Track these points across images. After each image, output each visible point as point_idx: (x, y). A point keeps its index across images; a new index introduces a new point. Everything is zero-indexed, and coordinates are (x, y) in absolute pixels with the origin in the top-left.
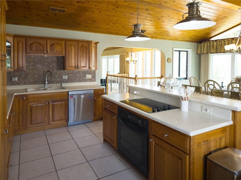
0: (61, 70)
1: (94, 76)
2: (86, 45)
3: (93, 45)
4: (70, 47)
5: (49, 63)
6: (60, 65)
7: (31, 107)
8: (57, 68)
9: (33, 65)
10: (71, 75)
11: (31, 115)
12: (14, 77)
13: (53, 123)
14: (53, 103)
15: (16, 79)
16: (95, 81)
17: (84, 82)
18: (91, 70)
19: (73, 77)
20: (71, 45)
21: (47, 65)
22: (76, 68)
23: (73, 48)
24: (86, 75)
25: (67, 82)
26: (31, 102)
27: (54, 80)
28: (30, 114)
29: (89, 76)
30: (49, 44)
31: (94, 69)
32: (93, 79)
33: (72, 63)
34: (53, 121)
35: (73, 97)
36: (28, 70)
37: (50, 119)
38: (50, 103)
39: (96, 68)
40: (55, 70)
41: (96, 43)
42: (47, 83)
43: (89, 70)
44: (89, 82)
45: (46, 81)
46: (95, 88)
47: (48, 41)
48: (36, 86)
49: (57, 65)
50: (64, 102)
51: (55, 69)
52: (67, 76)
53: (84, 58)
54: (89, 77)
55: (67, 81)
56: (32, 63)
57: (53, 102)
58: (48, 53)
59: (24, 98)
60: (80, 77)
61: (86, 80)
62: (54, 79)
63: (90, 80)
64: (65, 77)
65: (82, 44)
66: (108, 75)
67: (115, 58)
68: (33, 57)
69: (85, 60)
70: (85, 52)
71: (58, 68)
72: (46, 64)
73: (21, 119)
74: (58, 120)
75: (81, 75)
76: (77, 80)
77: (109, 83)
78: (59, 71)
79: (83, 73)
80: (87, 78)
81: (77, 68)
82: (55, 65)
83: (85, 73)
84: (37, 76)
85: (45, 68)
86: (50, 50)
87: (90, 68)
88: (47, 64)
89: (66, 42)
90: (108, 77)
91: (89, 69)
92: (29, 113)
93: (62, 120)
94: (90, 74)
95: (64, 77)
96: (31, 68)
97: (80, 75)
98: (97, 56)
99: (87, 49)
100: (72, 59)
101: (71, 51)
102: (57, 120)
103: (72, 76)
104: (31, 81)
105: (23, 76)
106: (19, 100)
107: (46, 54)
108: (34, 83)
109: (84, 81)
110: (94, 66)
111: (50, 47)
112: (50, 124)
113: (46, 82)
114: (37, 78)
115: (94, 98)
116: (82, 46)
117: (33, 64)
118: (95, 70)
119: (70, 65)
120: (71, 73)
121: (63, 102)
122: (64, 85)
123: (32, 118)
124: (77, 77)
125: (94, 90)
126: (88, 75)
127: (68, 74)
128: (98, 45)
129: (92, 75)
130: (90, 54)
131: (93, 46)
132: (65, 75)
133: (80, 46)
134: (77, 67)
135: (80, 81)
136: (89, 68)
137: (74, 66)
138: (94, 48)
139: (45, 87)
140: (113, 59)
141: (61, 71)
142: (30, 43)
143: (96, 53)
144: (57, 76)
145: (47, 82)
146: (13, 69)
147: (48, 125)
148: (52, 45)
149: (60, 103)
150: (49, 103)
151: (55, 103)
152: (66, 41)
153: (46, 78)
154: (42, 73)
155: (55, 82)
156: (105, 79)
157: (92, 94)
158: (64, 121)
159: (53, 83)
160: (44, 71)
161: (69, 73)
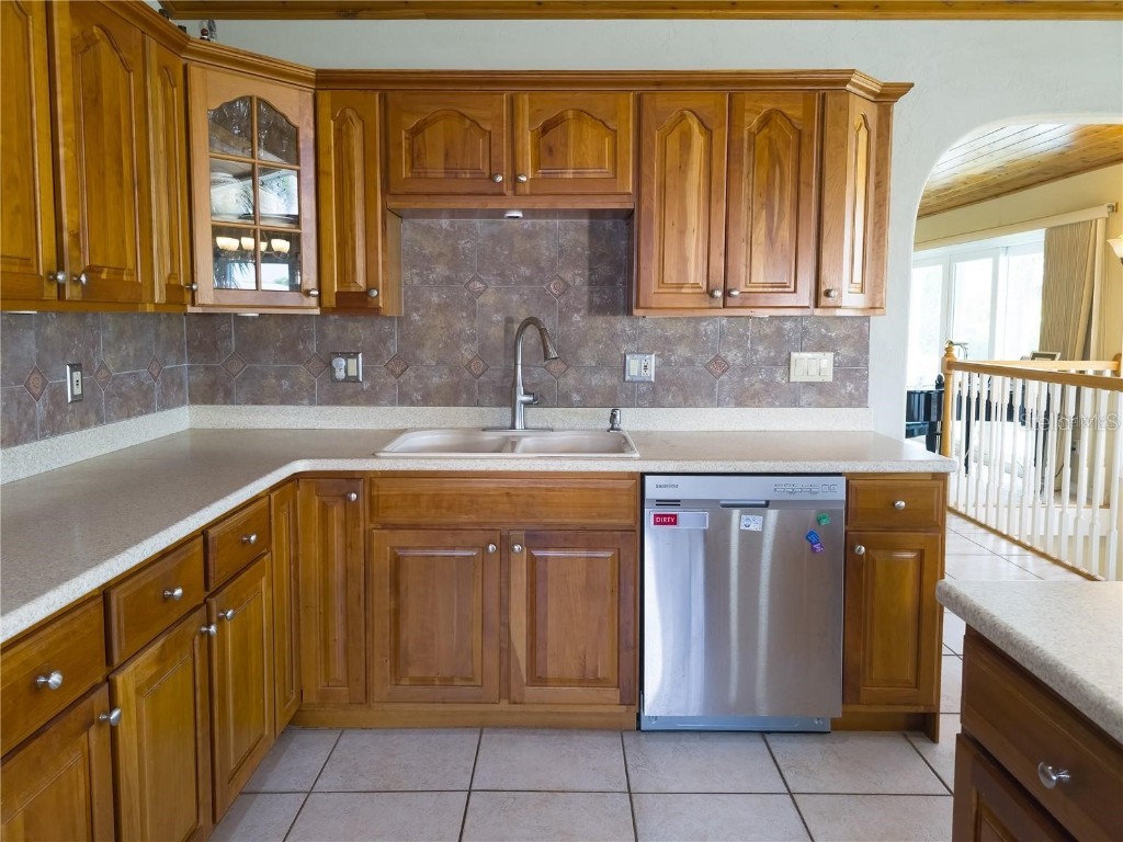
0: (614, 313)
1: (855, 362)
2: (796, 112)
3: (860, 109)
4: (676, 133)
5: (542, 264)
6: (611, 281)
7: (397, 564)
8: (591, 301)
9: (449, 280)
10: (683, 351)
11: (396, 615)
12: (347, 356)
13: (532, 692)
14: (538, 548)
15: (355, 366)
16: (859, 400)
17: (772, 405)
18: (829, 313)
19: (699, 366)
20: (683, 117)
21: (529, 280)
22: (710, 293)
23: (698, 141)
24: (795, 355)
25: (655, 404)
26: (396, 527)
27: (571, 382)
28: (393, 607)
29: (813, 365)
30: (527, 125)
31: (862, 305)
32: (849, 386)
33: (683, 259)
34: (537, 678)
35: (673, 520)
36: (417, 310)
37: (518, 661)
38: (513, 549)
39: (873, 298)
40: (576, 317)
41: (887, 97)
42: (527, 404)
43: (818, 312)
44: (810, 405)
45: (520, 389)
46: (861, 467)
47: (524, 102)
48: (464, 416)
49: (591, 283)
50: (608, 554)
51: (578, 311)
52: (652, 360)
53: (781, 219)
54: (813, 372)
55: (652, 395)
56: (440, 270)
57: (535, 539)
58: (521, 189)
59: (354, 496)
60: (746, 369)
61: (793, 396)
62: (570, 380)
63: (823, 394)
64: (641, 367)
65: (767, 106)
66: (950, 365)
67: (1002, 259)
68: (444, 226)
69: (785, 233)
70: (789, 165)
71: (597, 300)
72: (525, 271)
73: (338, 634)
74: (570, 680)
75: (756, 352)
76: (726, 388)
77: (959, 418)
78: (600, 322)
79: (766, 336)
80: (797, 375)
81: (718, 294)
82: (578, 280)
83: (785, 339)
84: (467, 352)
85: (515, 298)
86: (537, 166)
87: (824, 301)
88: (528, 273)
89: (646, 97)
90: (958, 376)
91: (816, 306)
92: (382, 599)
93: (597, 682)
94: (821, 347)
95: (634, 366)
96: (435, 299)
97: (744, 356)
98: (885, 199)
99: (805, 140)
100: (682, 232)
101: (683, 168)
102: (562, 682)
103: (690, 362)
104: (436, 380)
105: (394, 349)
106: (324, 508)
107: (509, 193)
108: (453, 396)
109: (776, 398)
110: (857, 278)
111: (536, 146)
112: (514, 695)
113: (521, 398)
114: (468, 367)
115: (849, 548)
116: (766, 121)
117: (447, 273)
118: (867, 319)
119: (671, 276)
120: (682, 337)
121: (604, 548)
122: (632, 420)
123: (403, 636)
124: (726, 367)
125: (851, 478)
126: (809, 355)
127: (663, 346)
128: (900, 108)
129: (837, 354)
130: (828, 184)
131: (855, 120)
132: (639, 352)
133: (752, 121)
134: (721, 291)
135: (742, 399)
136: (820, 294)
137: (695, 285)
138: (863, 134)
139: (513, 427)
140: (987, 263)
141: (612, 319)
142: (413, 122)
143: (877, 174)
144: (588, 357)
145: (526, 393)
146: (313, 301)
147: (504, 705)
148: (545, 129)
149: (583, 554)
150: (505, 545)
151: (551, 553)
152: (647, 88)
153: (516, 364)
154: (496, 332)
155: (576, 397)
156: (928, 395)
157: (832, 513)
158: (613, 694)
159: (564, 401)
160: (509, 320)
161: (667, 338)
